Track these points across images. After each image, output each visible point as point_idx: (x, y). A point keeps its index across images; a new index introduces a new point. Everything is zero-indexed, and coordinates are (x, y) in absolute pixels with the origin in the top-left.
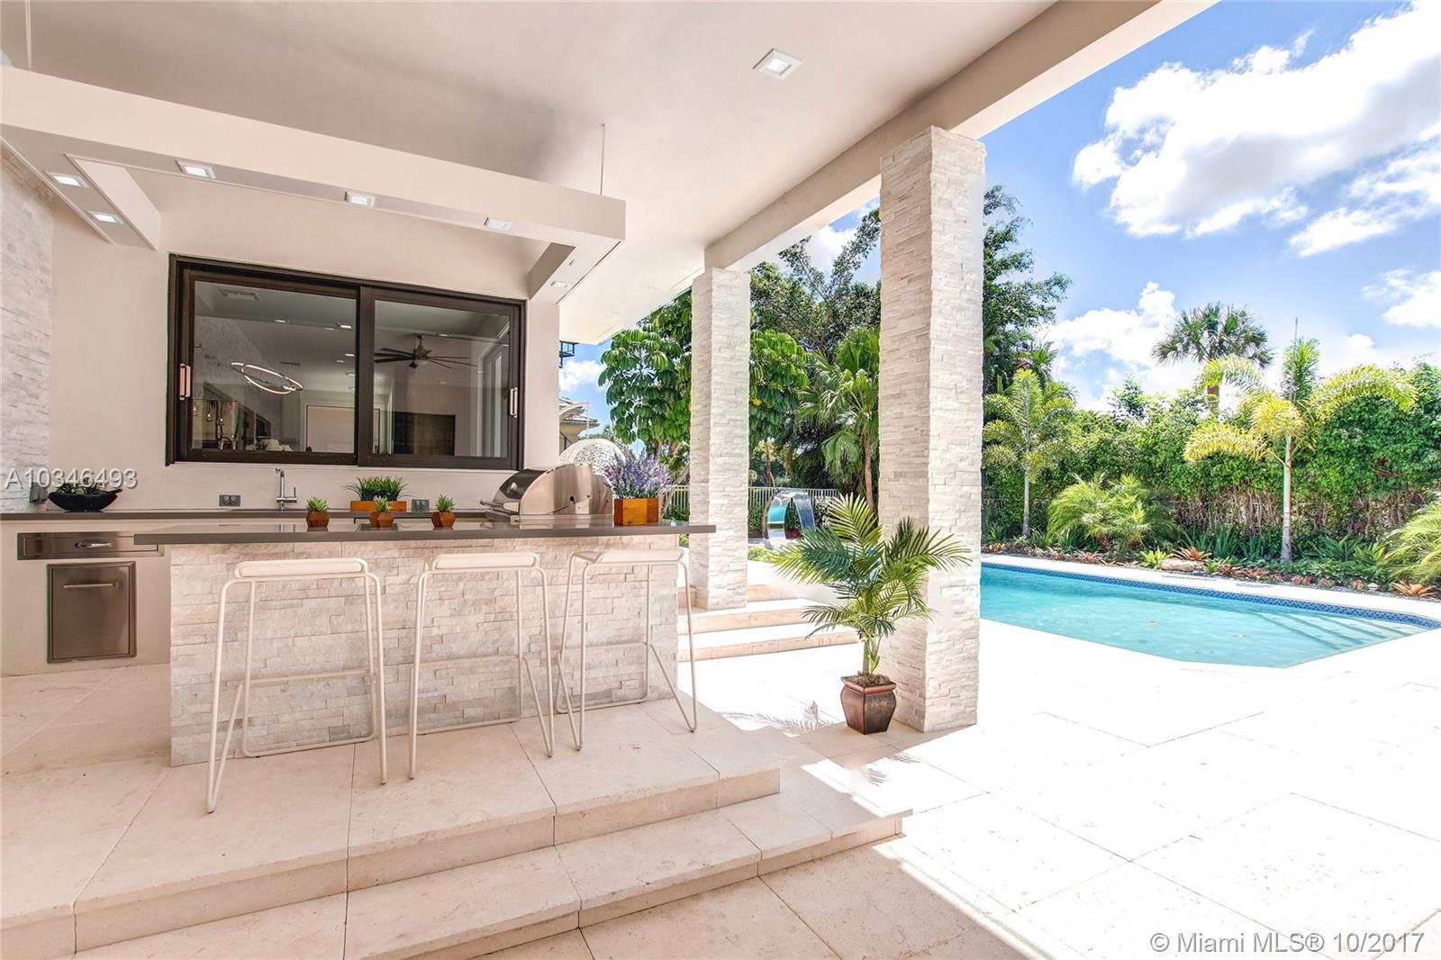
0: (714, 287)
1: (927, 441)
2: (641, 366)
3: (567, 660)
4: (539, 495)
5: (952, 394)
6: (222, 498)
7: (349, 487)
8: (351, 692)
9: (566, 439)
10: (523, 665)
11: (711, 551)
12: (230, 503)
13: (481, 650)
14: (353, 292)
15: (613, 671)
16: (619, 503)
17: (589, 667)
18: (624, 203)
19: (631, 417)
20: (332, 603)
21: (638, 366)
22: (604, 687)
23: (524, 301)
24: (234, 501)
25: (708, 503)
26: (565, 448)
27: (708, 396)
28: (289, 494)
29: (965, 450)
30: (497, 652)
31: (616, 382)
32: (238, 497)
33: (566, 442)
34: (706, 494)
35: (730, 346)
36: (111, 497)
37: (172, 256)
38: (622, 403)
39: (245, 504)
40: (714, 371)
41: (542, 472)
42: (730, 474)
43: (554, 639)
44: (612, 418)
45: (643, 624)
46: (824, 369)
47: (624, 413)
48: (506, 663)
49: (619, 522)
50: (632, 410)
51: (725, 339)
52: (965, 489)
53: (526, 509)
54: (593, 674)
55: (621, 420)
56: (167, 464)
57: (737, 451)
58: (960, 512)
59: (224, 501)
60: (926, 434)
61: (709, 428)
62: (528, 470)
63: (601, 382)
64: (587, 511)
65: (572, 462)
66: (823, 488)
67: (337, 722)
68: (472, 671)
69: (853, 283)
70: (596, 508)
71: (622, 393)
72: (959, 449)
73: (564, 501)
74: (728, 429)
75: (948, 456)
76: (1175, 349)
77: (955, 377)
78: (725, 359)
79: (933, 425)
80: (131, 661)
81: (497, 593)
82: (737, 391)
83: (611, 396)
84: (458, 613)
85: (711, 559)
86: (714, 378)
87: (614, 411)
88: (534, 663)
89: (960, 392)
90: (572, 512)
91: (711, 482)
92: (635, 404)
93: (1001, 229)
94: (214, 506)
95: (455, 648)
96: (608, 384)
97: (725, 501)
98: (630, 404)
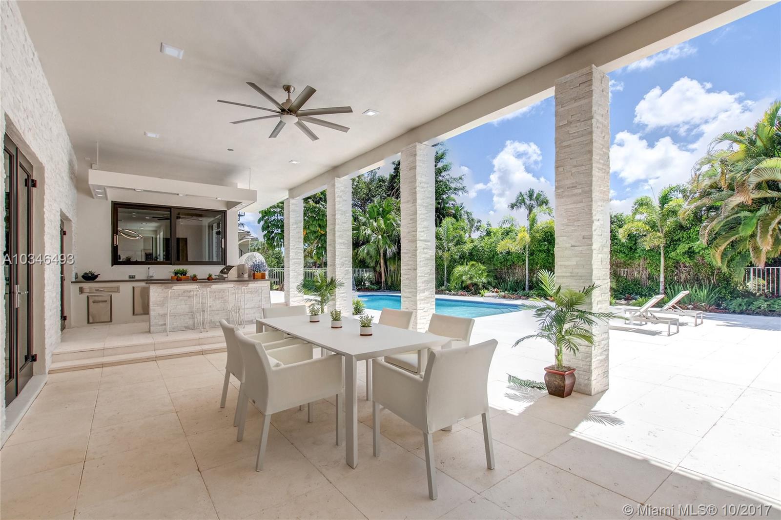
0: (290, 205)
1: (335, 257)
2: (277, 215)
3: (241, 313)
4: (233, 274)
5: (342, 245)
6: (130, 276)
7: (170, 272)
8: (190, 318)
9: (241, 251)
10: (231, 313)
11: (291, 290)
12: (133, 278)
13: (220, 309)
14: (169, 209)
15: (253, 315)
16: (254, 274)
17: (247, 314)
18: (256, 191)
19: (273, 238)
20: (185, 298)
21: (276, 215)
22: (251, 319)
23: (226, 211)
24: (133, 277)
25: (289, 275)
26: (241, 256)
27: (289, 239)
28: (151, 275)
29: (347, 259)
30: (224, 310)
31: (266, 222)
32: (135, 276)
33: (241, 253)
34: (289, 272)
35: (296, 223)
36: (97, 276)
37: (112, 201)
38: (269, 232)
39: (137, 278)
40: (291, 232)
41: (233, 267)
42: (297, 265)
43: (238, 307)
44: (264, 238)
45: (261, 303)
46: (361, 216)
47: (270, 236)
48: (226, 312)
49: (254, 278)
50: (273, 235)
51: (294, 221)
52: (347, 268)
53: (229, 277)
54: (248, 316)
55: (268, 239)
56: (112, 266)
57: (299, 257)
58: (345, 274)
59: (130, 277)
60: (335, 255)
61: (289, 251)
62: (229, 266)
63: (259, 222)
64: (247, 277)
65: (243, 263)
66: (365, 268)
67: (186, 325)
68: (218, 314)
69: (377, 176)
70: (249, 276)
71: (268, 227)
72: (344, 259)
73: (240, 274)
74: (296, 250)
75: (341, 260)
76: (516, 205)
77: (343, 240)
78: (294, 228)
79: (336, 253)
80: (111, 323)
81: (224, 296)
82: (299, 238)
83: (263, 229)
84: (214, 300)
85: (291, 293)
86: (291, 234)
87: (265, 235)
88: (233, 313)
89: (344, 244)
90: (243, 277)
91: (290, 268)
92: (275, 232)
93: (440, 153)
94: (128, 279)
95: (213, 309)
96: (262, 223)
97: (295, 274)
98: (273, 232)
